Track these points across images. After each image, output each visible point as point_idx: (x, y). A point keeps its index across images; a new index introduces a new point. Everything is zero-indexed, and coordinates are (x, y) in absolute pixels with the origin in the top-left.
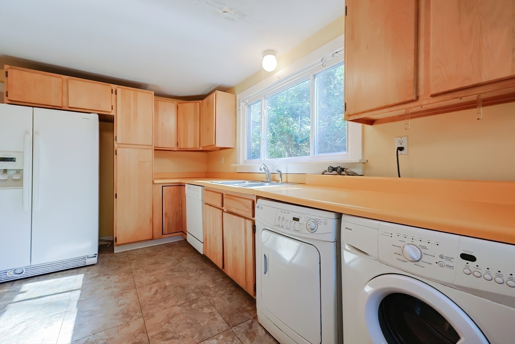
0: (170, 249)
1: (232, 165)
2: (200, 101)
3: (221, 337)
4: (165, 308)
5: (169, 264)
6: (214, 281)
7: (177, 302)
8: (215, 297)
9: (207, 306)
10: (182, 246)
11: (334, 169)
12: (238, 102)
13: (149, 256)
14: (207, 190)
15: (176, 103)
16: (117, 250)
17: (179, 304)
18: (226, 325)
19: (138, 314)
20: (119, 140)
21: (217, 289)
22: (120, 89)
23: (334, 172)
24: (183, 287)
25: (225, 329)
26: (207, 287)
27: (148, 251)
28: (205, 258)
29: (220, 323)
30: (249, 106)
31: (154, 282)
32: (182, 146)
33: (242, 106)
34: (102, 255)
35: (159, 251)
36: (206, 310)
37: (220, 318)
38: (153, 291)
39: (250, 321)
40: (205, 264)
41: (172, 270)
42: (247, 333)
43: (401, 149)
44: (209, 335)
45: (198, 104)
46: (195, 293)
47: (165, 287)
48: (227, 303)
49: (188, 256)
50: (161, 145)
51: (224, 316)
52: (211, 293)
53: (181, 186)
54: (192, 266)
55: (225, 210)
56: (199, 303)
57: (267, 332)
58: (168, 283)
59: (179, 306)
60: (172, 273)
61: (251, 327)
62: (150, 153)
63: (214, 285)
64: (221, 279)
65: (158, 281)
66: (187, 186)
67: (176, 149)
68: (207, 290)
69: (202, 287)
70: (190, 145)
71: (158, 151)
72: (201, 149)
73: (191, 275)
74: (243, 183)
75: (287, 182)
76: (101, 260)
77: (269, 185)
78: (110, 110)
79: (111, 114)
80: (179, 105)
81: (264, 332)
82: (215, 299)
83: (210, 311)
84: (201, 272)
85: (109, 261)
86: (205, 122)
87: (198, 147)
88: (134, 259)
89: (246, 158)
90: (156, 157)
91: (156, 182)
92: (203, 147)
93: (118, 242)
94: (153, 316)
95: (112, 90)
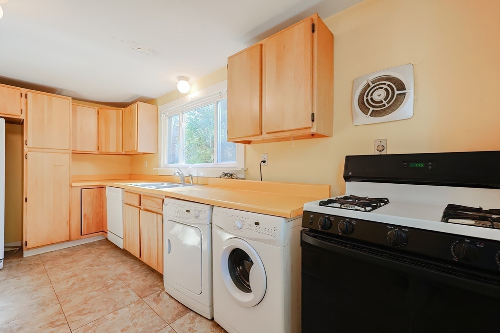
0: (89, 248)
1: (154, 169)
2: (123, 109)
3: (133, 305)
4: (83, 294)
5: (88, 261)
6: (132, 269)
7: (95, 288)
8: (131, 280)
9: (122, 288)
10: (102, 245)
11: (226, 175)
12: (159, 113)
13: (65, 256)
14: (127, 192)
15: (97, 108)
16: (27, 254)
17: (96, 289)
18: (138, 297)
19: (55, 302)
20: (30, 144)
21: (134, 275)
22: (31, 93)
23: (226, 177)
24: (101, 277)
25: (137, 300)
26: (125, 274)
27: (65, 252)
28: (125, 252)
29: (134, 297)
30: (170, 118)
31: (71, 277)
32: (103, 150)
33: (163, 117)
34: (8, 261)
35: (77, 251)
36: (122, 290)
37: (133, 294)
38: (70, 283)
39: (159, 292)
40: (125, 257)
41: (90, 265)
42: (155, 300)
43: (264, 162)
44: (122, 306)
45: (121, 111)
46: (113, 280)
47: (83, 279)
48: (142, 283)
49: (108, 252)
50: (79, 149)
51: (137, 292)
52: (128, 277)
53: (102, 188)
54: (112, 260)
55: (142, 209)
56: (116, 287)
57: (171, 297)
58: (85, 276)
59: (96, 291)
60: (90, 268)
61: (158, 295)
62: (67, 158)
63: (132, 272)
64: (139, 267)
65: (76, 275)
66: (108, 189)
67: (96, 153)
68: (124, 277)
69: (120, 275)
70: (112, 149)
71: (77, 154)
72: (123, 153)
73: (109, 267)
74: (162, 184)
75: (197, 184)
76: (7, 265)
77: (182, 186)
78: (19, 113)
79: (20, 118)
80: (100, 111)
81: (168, 297)
82: (131, 281)
83: (125, 290)
84: (121, 263)
85: (18, 265)
86: (128, 129)
87: (121, 151)
88: (48, 261)
89: (166, 163)
90: (73, 159)
91: (73, 185)
92: (125, 152)
93: (28, 246)
94: (70, 301)
95: (21, 94)
